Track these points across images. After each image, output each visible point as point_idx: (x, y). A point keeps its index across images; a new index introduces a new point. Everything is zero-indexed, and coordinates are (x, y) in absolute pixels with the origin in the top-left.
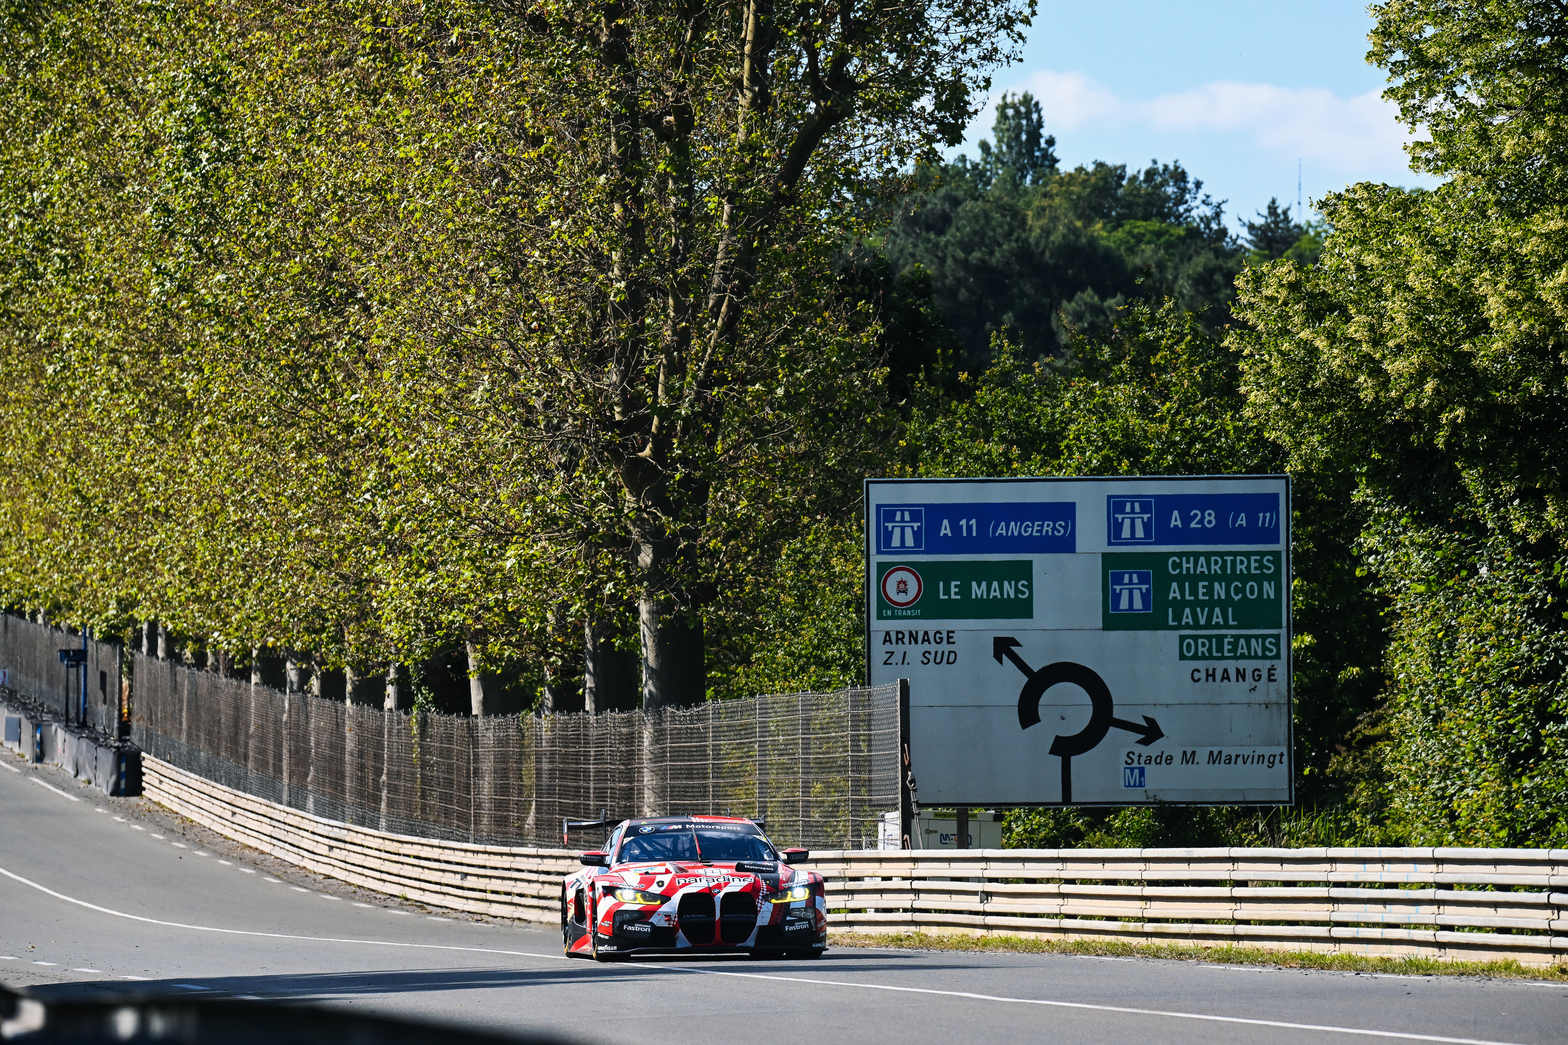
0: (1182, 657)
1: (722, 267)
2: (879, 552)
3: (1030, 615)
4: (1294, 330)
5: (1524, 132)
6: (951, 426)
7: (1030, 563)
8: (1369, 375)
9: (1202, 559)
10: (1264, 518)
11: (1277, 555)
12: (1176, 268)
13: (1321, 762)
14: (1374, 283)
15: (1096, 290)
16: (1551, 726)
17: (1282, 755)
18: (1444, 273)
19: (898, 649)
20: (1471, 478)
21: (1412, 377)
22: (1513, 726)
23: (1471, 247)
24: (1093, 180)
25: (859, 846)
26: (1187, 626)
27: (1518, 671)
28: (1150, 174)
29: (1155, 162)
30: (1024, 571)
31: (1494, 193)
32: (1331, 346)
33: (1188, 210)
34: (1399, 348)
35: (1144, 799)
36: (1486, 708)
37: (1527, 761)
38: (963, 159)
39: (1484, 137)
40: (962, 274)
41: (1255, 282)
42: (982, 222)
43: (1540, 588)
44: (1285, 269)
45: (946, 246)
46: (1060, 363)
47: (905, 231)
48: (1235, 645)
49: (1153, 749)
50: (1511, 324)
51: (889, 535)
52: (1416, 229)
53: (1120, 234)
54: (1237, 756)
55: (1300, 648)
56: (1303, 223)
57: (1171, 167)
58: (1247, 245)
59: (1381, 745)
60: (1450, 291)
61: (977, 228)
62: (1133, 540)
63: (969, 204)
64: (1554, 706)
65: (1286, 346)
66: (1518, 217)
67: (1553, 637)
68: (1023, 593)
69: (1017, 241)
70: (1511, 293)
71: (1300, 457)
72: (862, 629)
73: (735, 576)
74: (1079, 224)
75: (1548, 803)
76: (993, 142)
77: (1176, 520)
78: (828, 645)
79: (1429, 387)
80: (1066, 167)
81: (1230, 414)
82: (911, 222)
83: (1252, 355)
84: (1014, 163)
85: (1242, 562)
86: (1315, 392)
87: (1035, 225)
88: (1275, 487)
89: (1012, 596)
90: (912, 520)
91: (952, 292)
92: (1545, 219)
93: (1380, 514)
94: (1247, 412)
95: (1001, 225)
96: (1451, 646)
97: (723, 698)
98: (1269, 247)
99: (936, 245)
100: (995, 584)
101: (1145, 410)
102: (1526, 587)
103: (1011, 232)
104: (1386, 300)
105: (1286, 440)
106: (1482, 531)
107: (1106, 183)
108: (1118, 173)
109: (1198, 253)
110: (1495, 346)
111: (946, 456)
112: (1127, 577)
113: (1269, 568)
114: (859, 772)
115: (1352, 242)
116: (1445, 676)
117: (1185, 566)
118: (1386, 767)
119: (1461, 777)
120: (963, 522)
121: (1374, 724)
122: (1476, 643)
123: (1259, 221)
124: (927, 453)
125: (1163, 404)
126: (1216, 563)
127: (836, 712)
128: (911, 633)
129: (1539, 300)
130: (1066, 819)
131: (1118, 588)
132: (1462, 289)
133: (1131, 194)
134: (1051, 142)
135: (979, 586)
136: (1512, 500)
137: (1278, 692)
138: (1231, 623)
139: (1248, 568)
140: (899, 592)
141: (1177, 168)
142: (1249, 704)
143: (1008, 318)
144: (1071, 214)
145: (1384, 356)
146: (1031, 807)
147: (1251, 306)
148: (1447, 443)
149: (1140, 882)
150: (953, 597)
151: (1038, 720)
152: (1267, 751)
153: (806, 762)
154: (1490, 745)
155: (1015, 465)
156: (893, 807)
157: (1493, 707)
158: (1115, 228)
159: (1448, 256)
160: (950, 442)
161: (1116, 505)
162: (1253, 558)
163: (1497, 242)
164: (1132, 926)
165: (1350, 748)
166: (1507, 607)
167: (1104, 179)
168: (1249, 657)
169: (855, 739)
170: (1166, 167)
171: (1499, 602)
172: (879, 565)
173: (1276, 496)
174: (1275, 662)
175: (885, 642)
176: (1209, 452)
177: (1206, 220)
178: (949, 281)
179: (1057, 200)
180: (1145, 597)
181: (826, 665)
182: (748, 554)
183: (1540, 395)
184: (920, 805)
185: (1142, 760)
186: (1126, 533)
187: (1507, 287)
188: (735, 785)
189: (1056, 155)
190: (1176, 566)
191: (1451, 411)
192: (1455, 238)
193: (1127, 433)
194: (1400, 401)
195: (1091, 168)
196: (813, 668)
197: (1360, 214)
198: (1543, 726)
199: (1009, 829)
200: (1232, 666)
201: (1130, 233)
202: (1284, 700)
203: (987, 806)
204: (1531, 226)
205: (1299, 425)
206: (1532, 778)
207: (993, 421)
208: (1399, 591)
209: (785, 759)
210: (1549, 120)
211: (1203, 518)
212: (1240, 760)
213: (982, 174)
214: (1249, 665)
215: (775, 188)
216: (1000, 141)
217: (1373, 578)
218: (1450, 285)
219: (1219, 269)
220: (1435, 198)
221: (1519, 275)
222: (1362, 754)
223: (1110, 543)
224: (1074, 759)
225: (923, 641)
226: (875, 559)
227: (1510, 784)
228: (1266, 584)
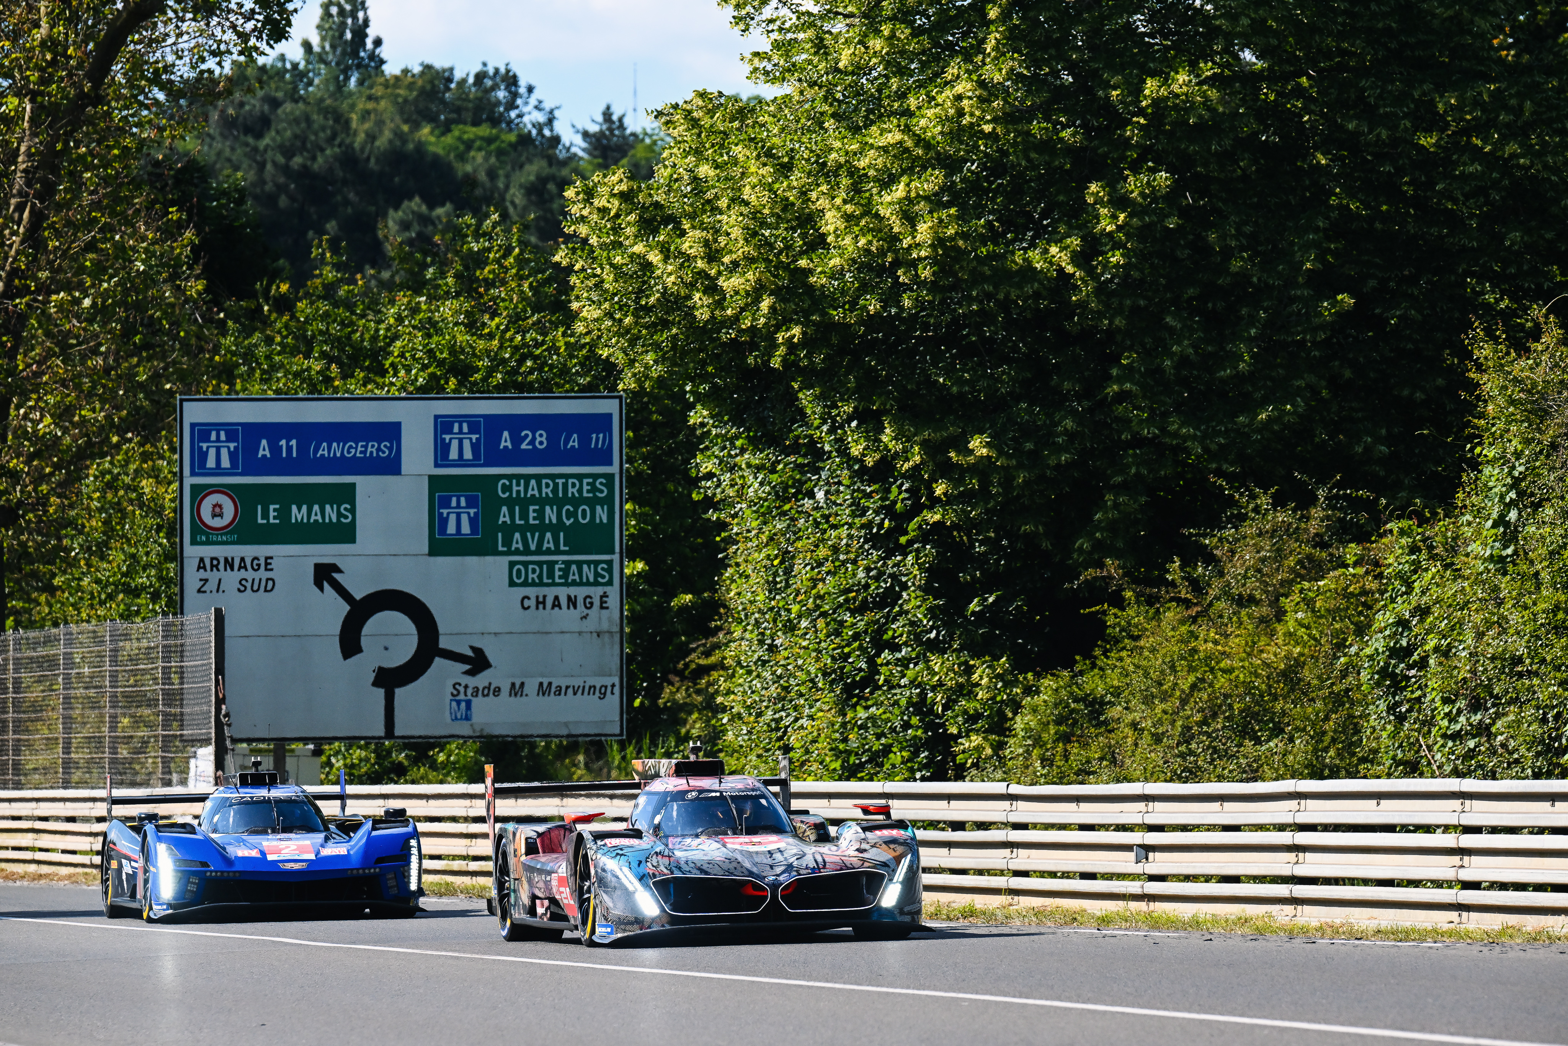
0: (512, 584)
1: (24, 171)
2: (193, 474)
3: (353, 540)
4: (627, 243)
5: (860, 42)
6: (269, 341)
7: (353, 486)
8: (704, 293)
9: (533, 482)
10: (596, 440)
11: (610, 477)
12: (507, 176)
13: (653, 693)
14: (709, 195)
15: (424, 199)
16: (886, 655)
17: (613, 686)
18: (781, 187)
19: (213, 577)
20: (806, 398)
21: (748, 293)
22: (848, 655)
23: (808, 160)
24: (420, 83)
25: (168, 783)
26: (517, 552)
27: (854, 599)
28: (480, 77)
29: (485, 64)
30: (347, 494)
31: (831, 105)
32: (666, 259)
33: (520, 116)
34: (735, 264)
35: (470, 733)
36: (821, 636)
37: (862, 691)
38: (282, 58)
39: (819, 46)
40: (282, 180)
41: (586, 193)
42: (303, 125)
43: (877, 512)
44: (615, 178)
45: (265, 150)
46: (386, 275)
47: (222, 134)
48: (566, 572)
49: (481, 680)
50: (848, 240)
51: (204, 456)
52: (751, 140)
53: (449, 139)
54: (567, 687)
55: (632, 575)
56: (638, 130)
57: (503, 70)
58: (581, 153)
59: (715, 674)
60: (787, 205)
61: (298, 132)
62: (461, 462)
63: (288, 107)
64: (890, 633)
65: (618, 260)
66: (856, 130)
67: (890, 563)
68: (346, 517)
69: (340, 146)
70: (849, 208)
71: (634, 375)
72: (174, 555)
73: (38, 498)
74: (406, 128)
75: (883, 735)
76: (315, 40)
77: (506, 441)
78: (137, 573)
79: (765, 305)
80: (391, 69)
81: (561, 330)
82: (228, 124)
83: (583, 270)
84: (338, 64)
85: (574, 485)
86: (648, 309)
87: (360, 128)
88: (610, 407)
89: (334, 520)
90: (228, 440)
91: (270, 200)
92: (883, 132)
93: (717, 436)
94: (580, 328)
95: (323, 129)
96: (788, 572)
97: (25, 628)
98: (604, 156)
99: (255, 149)
100: (316, 508)
101: (472, 325)
102: (864, 511)
103: (334, 136)
104: (721, 213)
105: (620, 358)
106: (819, 455)
107: (434, 86)
108: (446, 76)
109: (530, 161)
110: (832, 263)
111: (264, 372)
112: (454, 500)
113: (602, 491)
114: (170, 706)
115: (686, 153)
116: (781, 604)
117: (515, 488)
118: (719, 700)
119: (795, 708)
120: (283, 443)
121: (707, 654)
122: (812, 569)
123: (594, 128)
124: (244, 369)
125: (492, 319)
126: (547, 485)
127: (144, 643)
128: (226, 559)
129: (877, 215)
130: (389, 753)
131: (445, 512)
132: (798, 203)
133: (459, 99)
134: (378, 42)
135: (299, 510)
136: (849, 421)
137: (610, 620)
138: (562, 548)
139: (580, 491)
140: (214, 515)
141: (508, 71)
142: (580, 633)
143: (331, 226)
144: (398, 119)
145: (719, 273)
146: (351, 741)
147: (583, 219)
148: (784, 361)
149: (466, 819)
150: (272, 521)
151: (359, 650)
152: (598, 682)
153: (114, 696)
154: (825, 674)
155: (337, 383)
156: (206, 742)
157: (828, 636)
158: (443, 134)
159: (785, 169)
160: (268, 357)
161: (443, 425)
162: (585, 481)
163: (834, 156)
164: (457, 865)
165: (683, 678)
166: (844, 532)
167: (431, 82)
168: (581, 584)
169: (166, 671)
170: (497, 70)
171: (835, 527)
172: (193, 487)
173: (609, 416)
174: (608, 589)
175: (199, 568)
176: (540, 370)
177: (539, 127)
178: (269, 187)
179: (383, 103)
180: (473, 521)
181: (135, 592)
182: (52, 474)
183: (877, 314)
184: (235, 741)
185: (469, 691)
186: (454, 455)
187: (845, 202)
188: (37, 720)
189: (384, 56)
190: (505, 488)
191: (787, 330)
192: (792, 150)
193: (453, 350)
194: (736, 319)
195: (417, 69)
196: (121, 596)
197: (694, 123)
198: (878, 655)
199: (329, 764)
200: (563, 593)
201: (460, 139)
202: (616, 629)
203: (305, 740)
204: (868, 139)
205: (632, 342)
206: (867, 708)
207: (313, 336)
208: (734, 516)
209: (92, 692)
210: (886, 29)
211: (534, 439)
212: (570, 691)
213: (303, 75)
214: (580, 592)
215: (78, 86)
216: (323, 39)
217: (709, 503)
218: (787, 199)
219: (552, 178)
220: (772, 108)
221: (856, 189)
222: (695, 684)
223: (437, 465)
224: (398, 692)
225: (240, 568)
226: (189, 481)
227: (845, 715)
228: (598, 508)
